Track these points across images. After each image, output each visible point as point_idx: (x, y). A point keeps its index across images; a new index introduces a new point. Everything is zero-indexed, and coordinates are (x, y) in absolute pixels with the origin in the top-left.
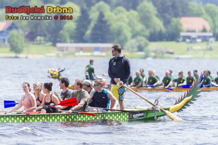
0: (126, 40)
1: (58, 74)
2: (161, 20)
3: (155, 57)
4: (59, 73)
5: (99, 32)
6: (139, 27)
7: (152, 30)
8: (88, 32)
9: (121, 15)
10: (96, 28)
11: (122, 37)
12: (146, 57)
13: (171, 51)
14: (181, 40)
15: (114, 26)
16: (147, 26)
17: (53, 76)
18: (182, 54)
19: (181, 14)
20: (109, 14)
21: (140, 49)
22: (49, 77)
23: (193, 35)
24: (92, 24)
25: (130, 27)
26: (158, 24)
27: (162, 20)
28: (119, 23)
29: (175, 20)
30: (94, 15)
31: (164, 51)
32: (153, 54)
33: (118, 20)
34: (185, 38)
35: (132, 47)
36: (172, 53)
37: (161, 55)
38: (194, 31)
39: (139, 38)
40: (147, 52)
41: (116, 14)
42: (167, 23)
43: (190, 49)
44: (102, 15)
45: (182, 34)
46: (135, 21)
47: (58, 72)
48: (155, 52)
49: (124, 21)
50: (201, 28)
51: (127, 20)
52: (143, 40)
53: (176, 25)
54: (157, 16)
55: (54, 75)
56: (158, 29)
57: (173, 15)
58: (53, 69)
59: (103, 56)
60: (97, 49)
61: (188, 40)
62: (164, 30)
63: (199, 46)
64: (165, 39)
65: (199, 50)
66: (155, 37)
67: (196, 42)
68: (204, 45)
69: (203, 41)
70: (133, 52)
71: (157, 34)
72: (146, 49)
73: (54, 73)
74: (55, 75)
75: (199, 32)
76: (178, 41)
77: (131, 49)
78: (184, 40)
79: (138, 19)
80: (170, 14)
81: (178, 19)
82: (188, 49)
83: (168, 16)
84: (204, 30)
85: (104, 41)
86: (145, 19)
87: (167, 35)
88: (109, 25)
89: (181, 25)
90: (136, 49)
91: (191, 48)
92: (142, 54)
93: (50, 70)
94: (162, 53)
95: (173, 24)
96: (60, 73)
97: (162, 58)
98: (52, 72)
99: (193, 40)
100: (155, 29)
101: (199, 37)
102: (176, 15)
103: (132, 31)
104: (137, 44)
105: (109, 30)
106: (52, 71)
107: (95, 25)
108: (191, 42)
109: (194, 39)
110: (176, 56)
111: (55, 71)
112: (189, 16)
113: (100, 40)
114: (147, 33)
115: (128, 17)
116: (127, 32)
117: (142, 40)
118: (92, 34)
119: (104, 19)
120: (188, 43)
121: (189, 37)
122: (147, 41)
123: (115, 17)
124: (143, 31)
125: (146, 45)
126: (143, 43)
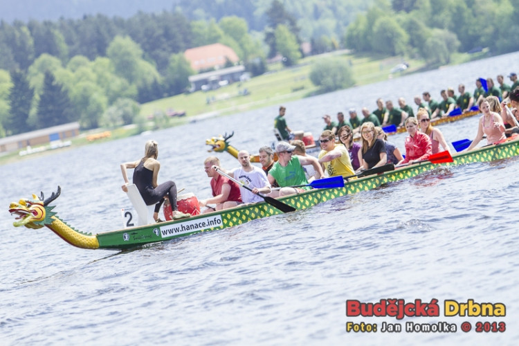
0: (99, 110)
1: (223, 143)
2: (151, 63)
3: (156, 128)
4: (225, 141)
5: (50, 107)
6: (117, 83)
7: (140, 83)
8: (33, 111)
9: (83, 69)
10: (44, 101)
11: (92, 107)
12: (140, 132)
13: (180, 111)
14: (192, 89)
15: (75, 91)
16: (131, 79)
17: (216, 148)
18: (200, 113)
19: (182, 44)
20: (61, 73)
21: (128, 120)
22: (209, 151)
23: (212, 76)
24: (37, 97)
25: (103, 87)
26: (148, 70)
27: (154, 62)
28: (82, 84)
29: (175, 57)
30: (36, 80)
31: (168, 114)
32: (151, 124)
33: (79, 79)
34: (198, 86)
35: (113, 120)
36: (183, 115)
37: (164, 122)
38: (211, 70)
39: (121, 101)
40: (141, 122)
41: (73, 71)
42: (162, 65)
43: (211, 101)
44: (49, 78)
45: (192, 79)
46: (109, 75)
47: (224, 139)
48: (154, 119)
49: (88, 79)
50: (222, 61)
51: (94, 76)
52: (129, 105)
53: (180, 67)
54: (143, 57)
55: (218, 147)
56: (150, 80)
57: (170, 49)
58: (214, 138)
59: (68, 146)
60: (54, 137)
61: (204, 87)
62: (160, 79)
63: (226, 92)
64: (166, 94)
65: (227, 99)
66: (148, 94)
67: (219, 87)
68: (234, 90)
69: (230, 83)
70: (115, 127)
71: (150, 88)
72: (136, 118)
73: (217, 143)
74: (219, 145)
75: (221, 68)
76: (188, 93)
77: (111, 125)
78: (198, 89)
79: (113, 69)
80: (164, 50)
81: (181, 54)
82: (208, 103)
83: (162, 54)
84: (229, 64)
85: (63, 120)
86: (124, 68)
87: (167, 86)
88: (66, 91)
89: (188, 64)
90: (120, 122)
91: (213, 99)
92: (131, 127)
93: (209, 140)
94: (166, 118)
95: (173, 65)
96: (227, 141)
97: (168, 126)
98: (213, 143)
99: (213, 85)
100: (144, 80)
101: (222, 78)
102: (176, 49)
103: (107, 93)
104: (121, 113)
105: (68, 100)
106: (213, 140)
107: (42, 97)
108: (211, 89)
109: (215, 82)
110: (191, 118)
111: (217, 141)
112: (197, 46)
113: (56, 120)
114: (133, 89)
115: (94, 71)
116: (99, 97)
117: (126, 105)
118: (39, 113)
119: (54, 83)
120: (206, 91)
121: (205, 82)
122: (137, 104)
123: (72, 75)
124: (124, 89)
125: (136, 111)
126: (129, 109)
